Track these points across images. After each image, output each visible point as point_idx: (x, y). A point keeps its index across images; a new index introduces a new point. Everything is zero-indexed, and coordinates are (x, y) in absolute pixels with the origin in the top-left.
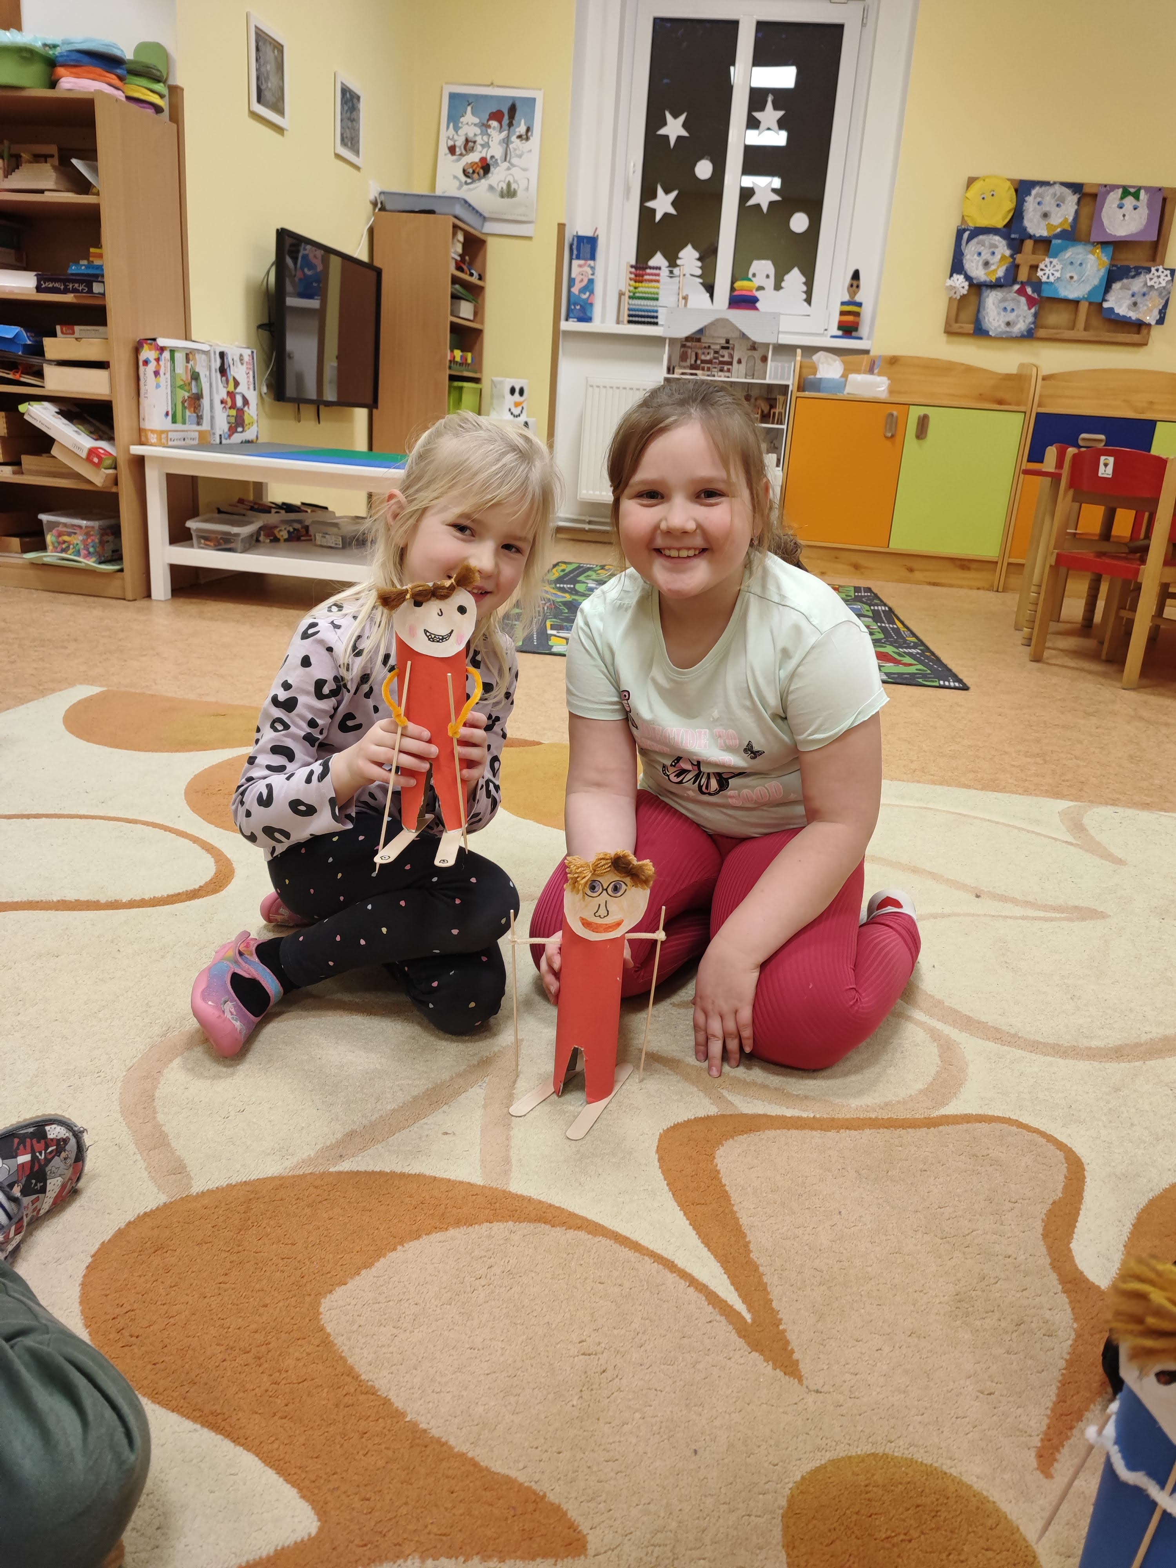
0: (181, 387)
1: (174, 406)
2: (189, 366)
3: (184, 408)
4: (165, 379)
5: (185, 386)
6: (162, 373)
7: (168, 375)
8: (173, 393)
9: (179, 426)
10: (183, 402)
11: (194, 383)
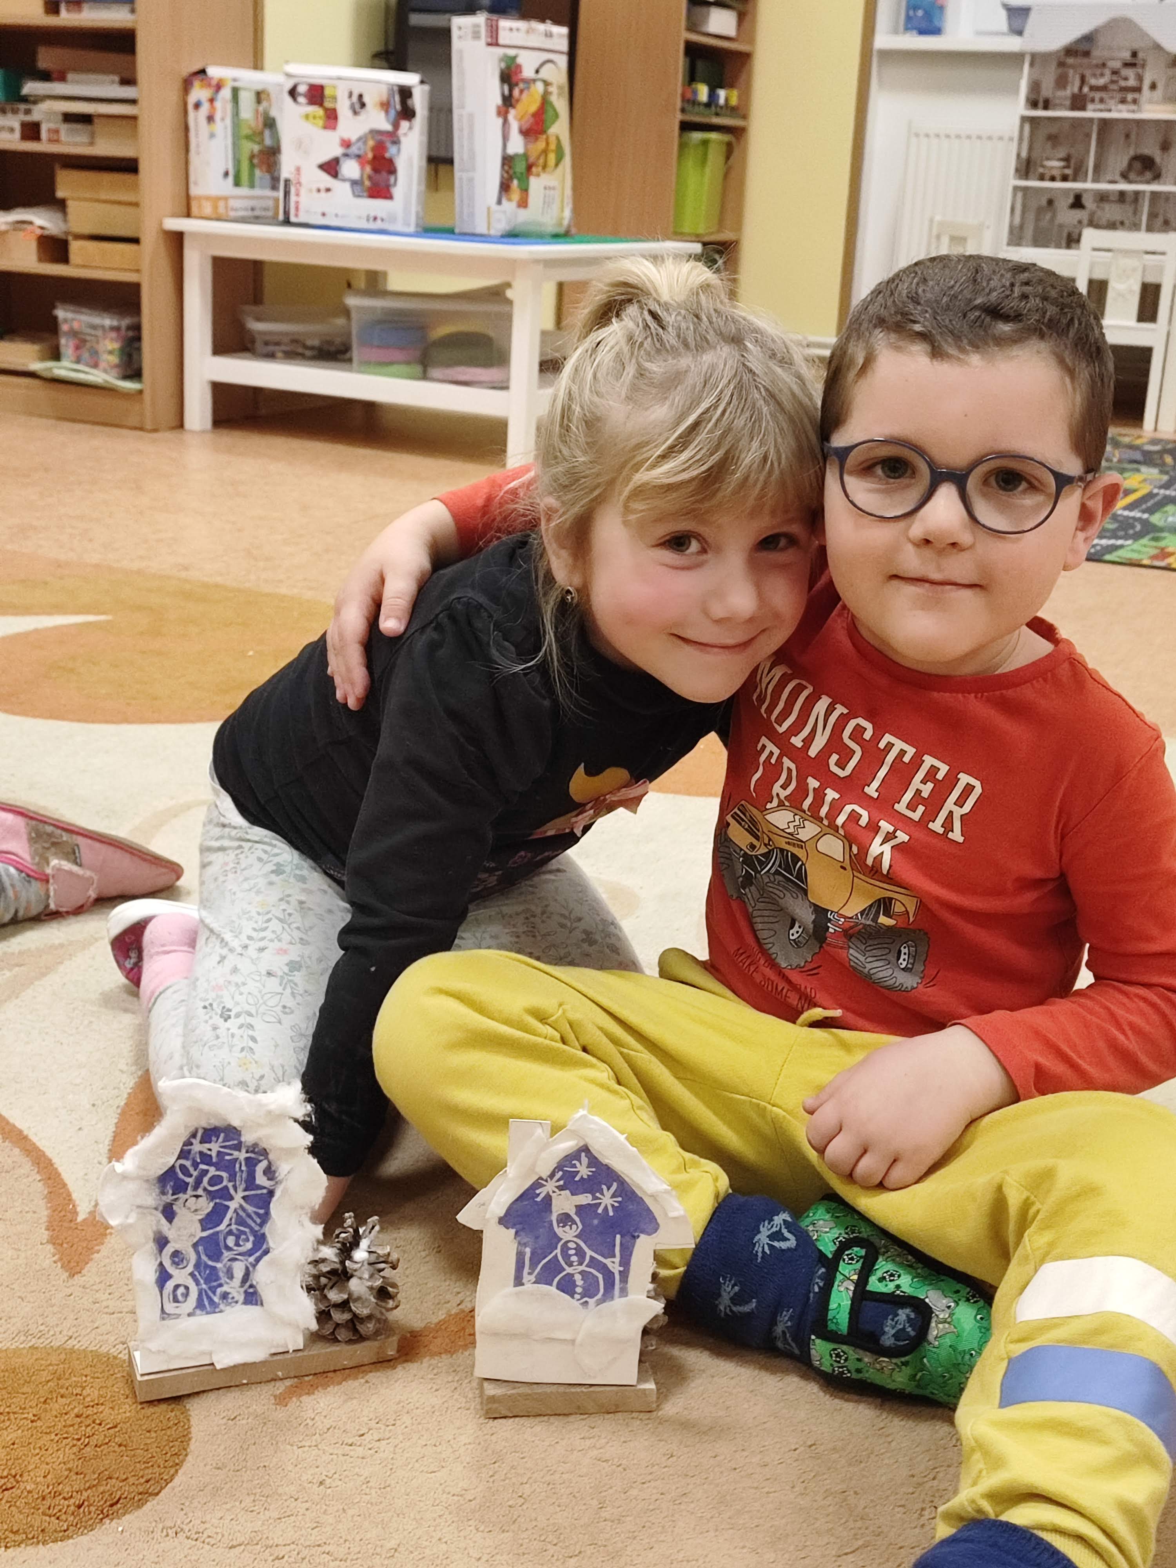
0: (248, 137)
1: (237, 162)
2: (261, 109)
3: (252, 166)
4: (223, 127)
5: (255, 136)
6: (218, 117)
7: (228, 121)
8: (236, 146)
9: (244, 191)
10: (252, 157)
11: (267, 133)
